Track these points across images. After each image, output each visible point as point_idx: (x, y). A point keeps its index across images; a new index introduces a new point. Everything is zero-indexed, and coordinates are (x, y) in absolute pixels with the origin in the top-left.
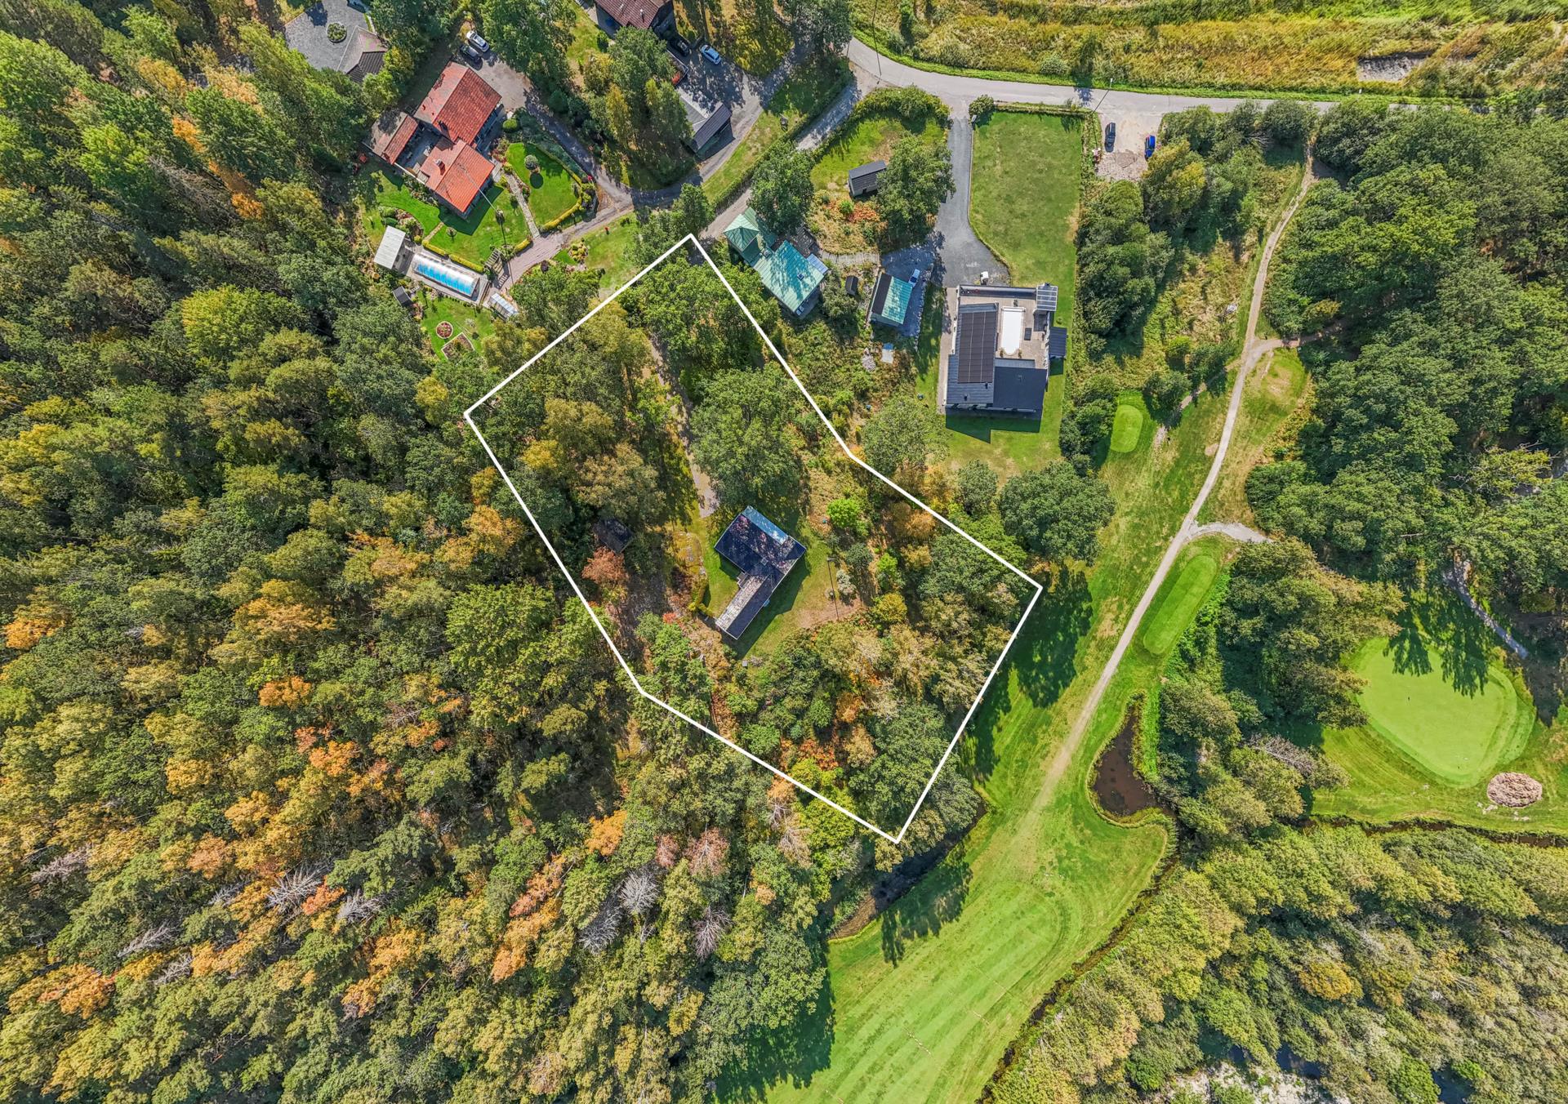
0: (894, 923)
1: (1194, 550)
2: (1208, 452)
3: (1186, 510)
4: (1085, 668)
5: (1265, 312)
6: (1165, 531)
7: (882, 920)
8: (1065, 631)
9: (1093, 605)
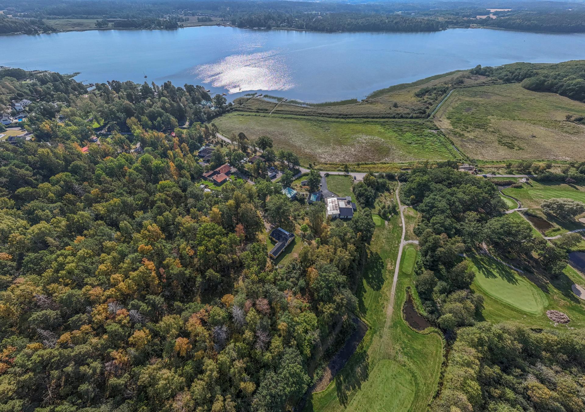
0: (341, 381)
1: (407, 247)
2: (400, 225)
3: (401, 238)
4: (387, 279)
5: (401, 201)
6: (397, 242)
7: (335, 380)
8: (377, 268)
9: (383, 261)
